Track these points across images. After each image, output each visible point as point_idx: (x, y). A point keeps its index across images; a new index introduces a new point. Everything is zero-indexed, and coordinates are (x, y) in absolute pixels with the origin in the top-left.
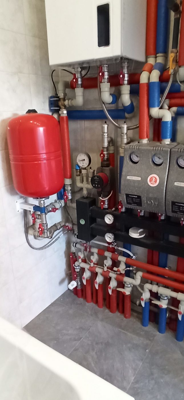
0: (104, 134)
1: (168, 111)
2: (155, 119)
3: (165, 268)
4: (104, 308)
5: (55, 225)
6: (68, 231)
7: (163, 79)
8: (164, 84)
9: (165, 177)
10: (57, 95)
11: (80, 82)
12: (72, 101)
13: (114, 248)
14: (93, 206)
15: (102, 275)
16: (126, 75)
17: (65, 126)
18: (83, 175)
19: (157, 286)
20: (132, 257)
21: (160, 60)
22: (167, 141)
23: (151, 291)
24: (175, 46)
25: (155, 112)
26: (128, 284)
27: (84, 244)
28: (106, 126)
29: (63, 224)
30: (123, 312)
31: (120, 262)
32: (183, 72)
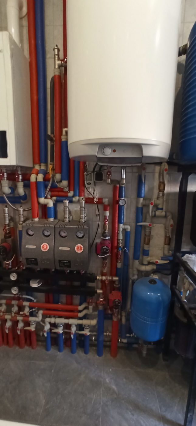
0: (6, 215)
1: (50, 200)
2: (42, 205)
3: (58, 303)
4: (14, 346)
7: (46, 179)
8: (47, 183)
9: (53, 244)
13: (19, 297)
15: (11, 320)
16: (20, 176)
19: (54, 318)
20: (34, 301)
21: (43, 167)
22: (52, 219)
23: (50, 323)
24: (52, 160)
25: (42, 200)
26: (33, 322)
28: (7, 209)
30: (30, 344)
31: (24, 307)
32: (58, 176)
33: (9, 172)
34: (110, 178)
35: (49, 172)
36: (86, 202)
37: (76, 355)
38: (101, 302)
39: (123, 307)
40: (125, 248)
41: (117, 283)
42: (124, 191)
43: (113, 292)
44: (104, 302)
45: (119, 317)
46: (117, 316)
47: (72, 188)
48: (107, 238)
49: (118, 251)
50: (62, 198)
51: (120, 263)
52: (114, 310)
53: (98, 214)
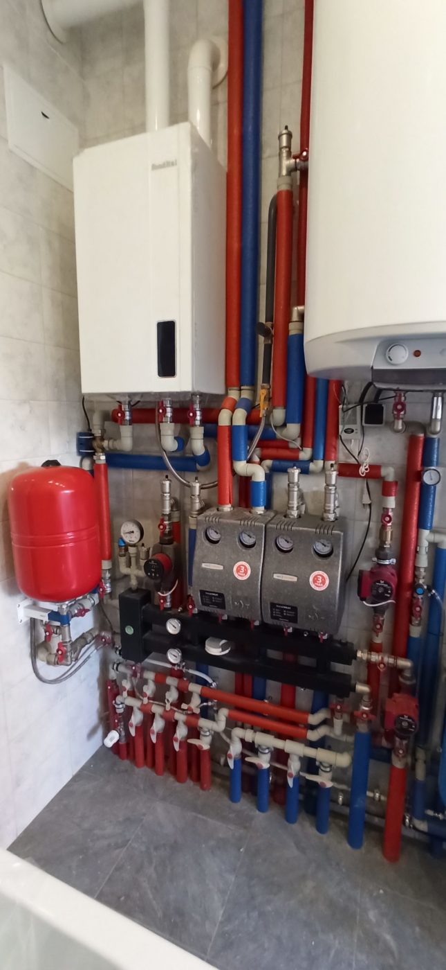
0: (165, 495)
1: (259, 466)
2: (241, 477)
3: (263, 700)
4: (166, 774)
5: (83, 637)
6: (104, 645)
7: (252, 421)
8: (253, 428)
9: (259, 566)
10: (91, 430)
11: (127, 418)
12: (115, 443)
13: (182, 671)
14: (147, 605)
15: (162, 716)
16: (198, 413)
17: (103, 478)
18: (131, 555)
19: (252, 731)
20: (211, 684)
21: (246, 394)
22: (260, 510)
23: (242, 741)
24: (266, 379)
25: (242, 467)
26: (206, 730)
27: (132, 666)
28: (167, 483)
29: (97, 633)
30: (198, 779)
31: (191, 694)
32: (279, 414)
33: (177, 406)
34: (402, 419)
35: (259, 404)
36: (340, 474)
37: (295, 826)
38: (365, 716)
39: (420, 737)
40: (434, 591)
41: (407, 674)
42: (436, 451)
43: (396, 695)
44: (371, 716)
45: (409, 760)
46: (404, 757)
47: (310, 441)
48: (387, 562)
49: (415, 595)
50: (284, 464)
51: (419, 625)
52: (397, 739)
53: (369, 503)
